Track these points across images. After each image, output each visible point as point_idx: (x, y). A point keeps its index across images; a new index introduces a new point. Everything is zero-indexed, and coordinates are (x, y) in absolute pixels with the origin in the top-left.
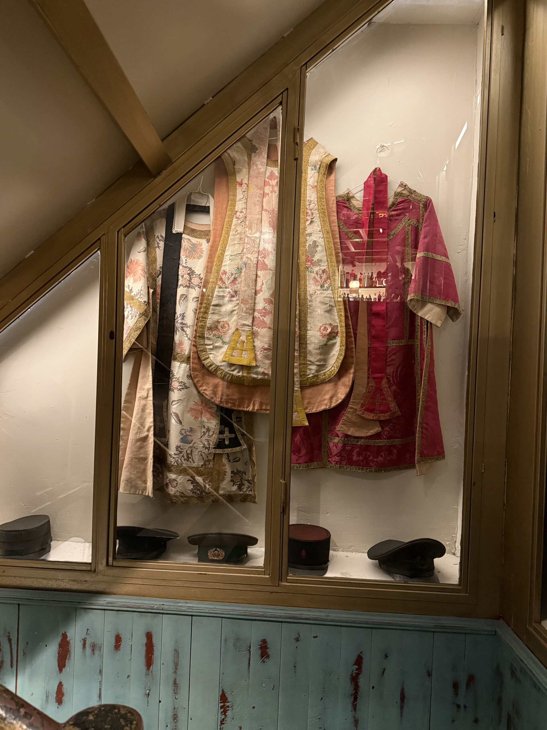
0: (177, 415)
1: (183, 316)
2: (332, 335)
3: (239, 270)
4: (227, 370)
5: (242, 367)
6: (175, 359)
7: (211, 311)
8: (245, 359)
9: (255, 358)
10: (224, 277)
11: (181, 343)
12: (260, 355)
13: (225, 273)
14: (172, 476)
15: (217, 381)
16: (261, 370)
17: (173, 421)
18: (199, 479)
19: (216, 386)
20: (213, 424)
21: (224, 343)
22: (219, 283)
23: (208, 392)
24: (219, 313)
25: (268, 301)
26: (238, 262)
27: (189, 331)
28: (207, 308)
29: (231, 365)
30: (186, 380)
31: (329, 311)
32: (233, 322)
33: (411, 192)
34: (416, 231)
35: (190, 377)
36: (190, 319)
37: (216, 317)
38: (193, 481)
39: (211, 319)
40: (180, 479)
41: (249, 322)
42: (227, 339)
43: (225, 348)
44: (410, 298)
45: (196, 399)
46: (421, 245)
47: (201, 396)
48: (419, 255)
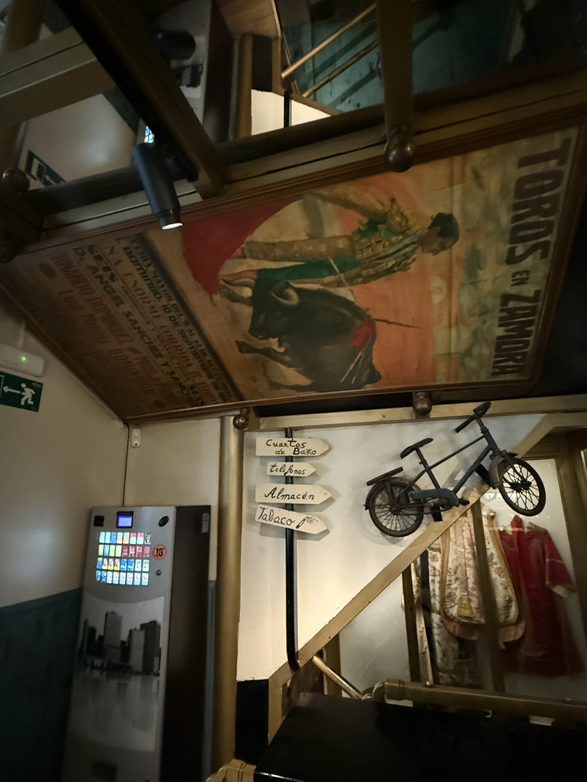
0: (439, 642)
1: (434, 590)
2: (510, 601)
3: (457, 567)
4: (460, 619)
5: (467, 618)
6: (433, 612)
7: (446, 588)
8: (467, 613)
9: (472, 613)
10: (451, 571)
11: (435, 604)
12: (474, 611)
13: (451, 569)
14: (441, 674)
15: (455, 624)
16: (476, 619)
17: (437, 644)
18: (454, 676)
19: (455, 627)
20: (456, 646)
21: (455, 604)
22: (448, 573)
23: (451, 630)
24: (450, 588)
25: (474, 583)
26: (456, 563)
27: (438, 598)
28: (445, 586)
29: (461, 616)
30: (439, 623)
31: (506, 588)
32: (458, 593)
33: (535, 526)
34: (543, 546)
35: (442, 621)
36: (437, 592)
37: (449, 591)
38: (451, 677)
39: (447, 591)
40: (445, 676)
41: (466, 594)
42: (456, 602)
43: (456, 607)
44: (547, 583)
45: (446, 633)
46: (547, 554)
47: (448, 631)
48: (547, 560)
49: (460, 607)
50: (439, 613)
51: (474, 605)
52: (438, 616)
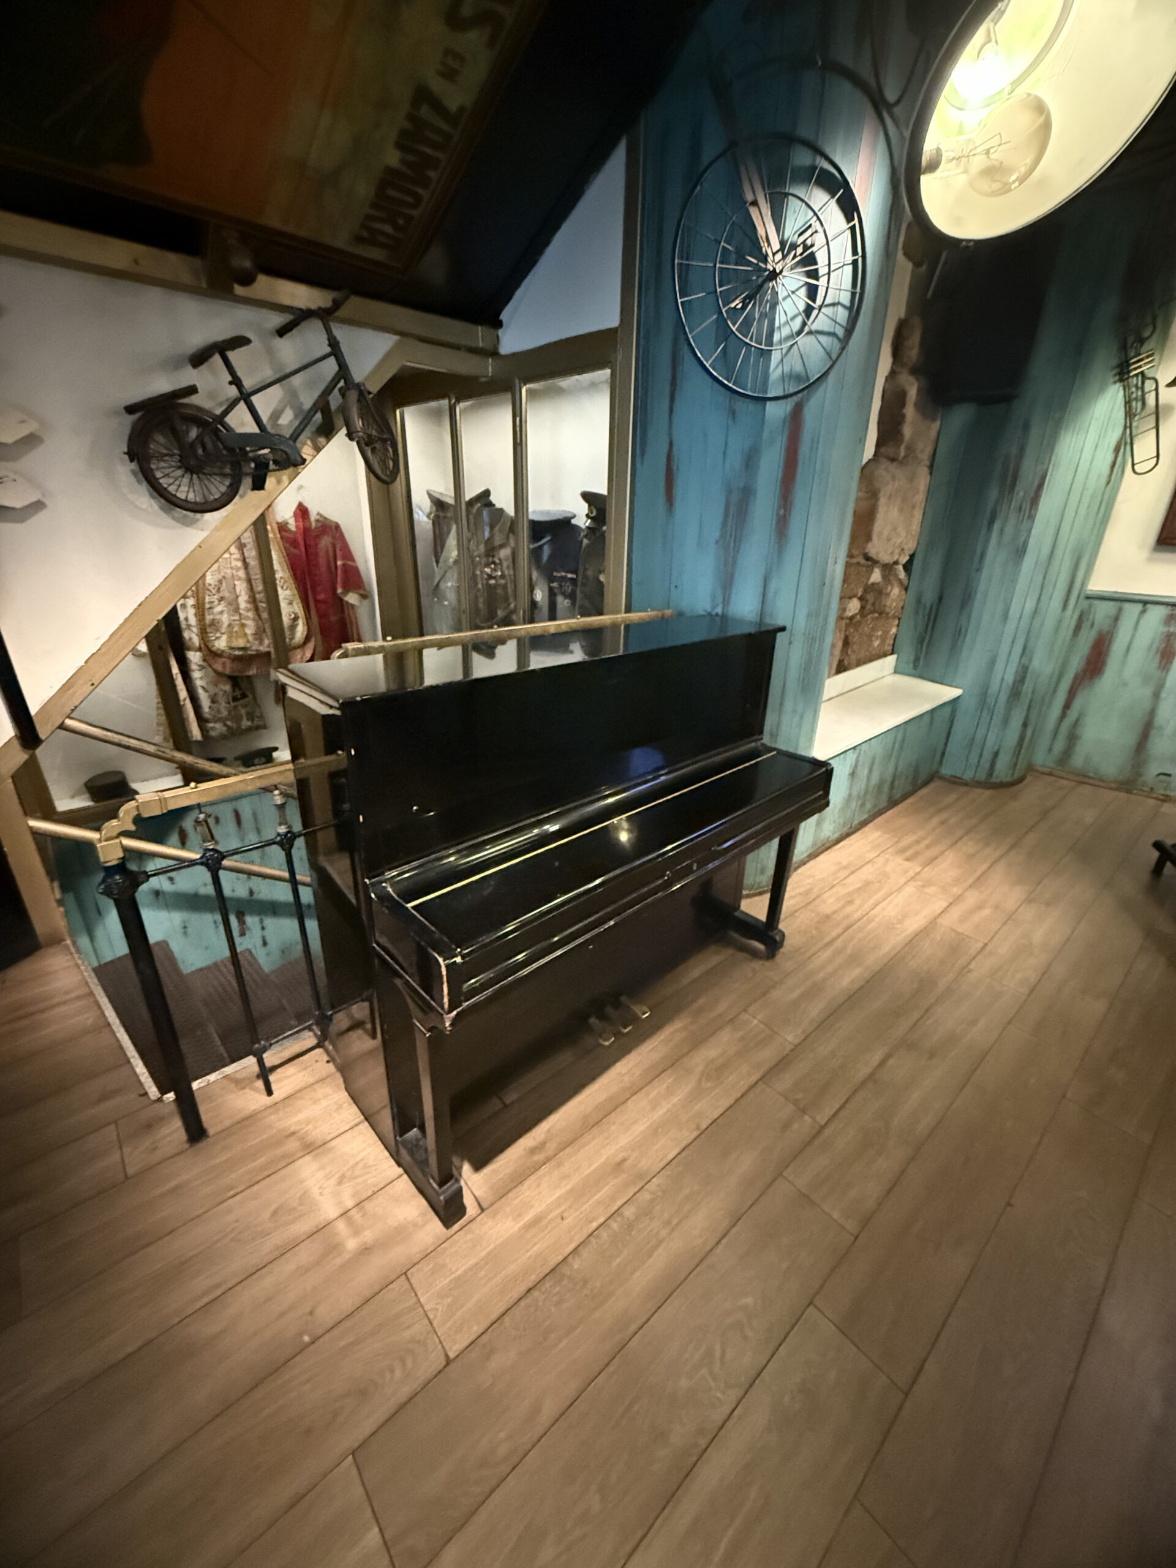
0: (203, 687)
1: (186, 619)
2: (296, 619)
3: (220, 582)
4: (231, 652)
5: (240, 649)
6: (189, 650)
7: (206, 613)
8: (241, 643)
9: (248, 641)
10: (210, 588)
11: (190, 639)
12: (250, 638)
13: (210, 585)
14: (211, 725)
15: (223, 660)
16: (254, 648)
17: (200, 691)
18: (229, 723)
19: (224, 664)
20: (227, 687)
21: (223, 634)
22: (208, 592)
23: (219, 668)
24: (213, 614)
25: (248, 602)
26: (219, 576)
27: (195, 630)
28: (203, 611)
29: (232, 648)
30: (201, 663)
31: (290, 603)
32: (225, 619)
33: (325, 518)
34: (334, 546)
35: (204, 660)
36: (193, 621)
37: (211, 617)
38: (225, 725)
39: (209, 618)
40: (218, 726)
41: (237, 618)
42: (223, 630)
43: (224, 637)
44: (339, 591)
45: (212, 673)
46: (338, 556)
47: (215, 671)
48: (339, 563)
49: (230, 638)
50: (200, 649)
51: (249, 631)
52: (198, 654)
